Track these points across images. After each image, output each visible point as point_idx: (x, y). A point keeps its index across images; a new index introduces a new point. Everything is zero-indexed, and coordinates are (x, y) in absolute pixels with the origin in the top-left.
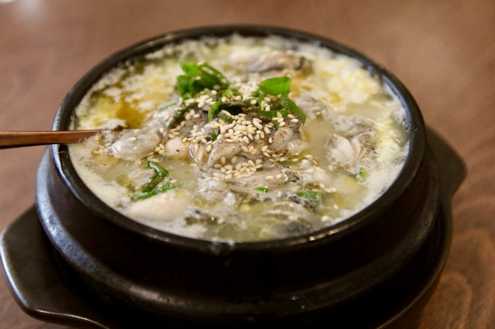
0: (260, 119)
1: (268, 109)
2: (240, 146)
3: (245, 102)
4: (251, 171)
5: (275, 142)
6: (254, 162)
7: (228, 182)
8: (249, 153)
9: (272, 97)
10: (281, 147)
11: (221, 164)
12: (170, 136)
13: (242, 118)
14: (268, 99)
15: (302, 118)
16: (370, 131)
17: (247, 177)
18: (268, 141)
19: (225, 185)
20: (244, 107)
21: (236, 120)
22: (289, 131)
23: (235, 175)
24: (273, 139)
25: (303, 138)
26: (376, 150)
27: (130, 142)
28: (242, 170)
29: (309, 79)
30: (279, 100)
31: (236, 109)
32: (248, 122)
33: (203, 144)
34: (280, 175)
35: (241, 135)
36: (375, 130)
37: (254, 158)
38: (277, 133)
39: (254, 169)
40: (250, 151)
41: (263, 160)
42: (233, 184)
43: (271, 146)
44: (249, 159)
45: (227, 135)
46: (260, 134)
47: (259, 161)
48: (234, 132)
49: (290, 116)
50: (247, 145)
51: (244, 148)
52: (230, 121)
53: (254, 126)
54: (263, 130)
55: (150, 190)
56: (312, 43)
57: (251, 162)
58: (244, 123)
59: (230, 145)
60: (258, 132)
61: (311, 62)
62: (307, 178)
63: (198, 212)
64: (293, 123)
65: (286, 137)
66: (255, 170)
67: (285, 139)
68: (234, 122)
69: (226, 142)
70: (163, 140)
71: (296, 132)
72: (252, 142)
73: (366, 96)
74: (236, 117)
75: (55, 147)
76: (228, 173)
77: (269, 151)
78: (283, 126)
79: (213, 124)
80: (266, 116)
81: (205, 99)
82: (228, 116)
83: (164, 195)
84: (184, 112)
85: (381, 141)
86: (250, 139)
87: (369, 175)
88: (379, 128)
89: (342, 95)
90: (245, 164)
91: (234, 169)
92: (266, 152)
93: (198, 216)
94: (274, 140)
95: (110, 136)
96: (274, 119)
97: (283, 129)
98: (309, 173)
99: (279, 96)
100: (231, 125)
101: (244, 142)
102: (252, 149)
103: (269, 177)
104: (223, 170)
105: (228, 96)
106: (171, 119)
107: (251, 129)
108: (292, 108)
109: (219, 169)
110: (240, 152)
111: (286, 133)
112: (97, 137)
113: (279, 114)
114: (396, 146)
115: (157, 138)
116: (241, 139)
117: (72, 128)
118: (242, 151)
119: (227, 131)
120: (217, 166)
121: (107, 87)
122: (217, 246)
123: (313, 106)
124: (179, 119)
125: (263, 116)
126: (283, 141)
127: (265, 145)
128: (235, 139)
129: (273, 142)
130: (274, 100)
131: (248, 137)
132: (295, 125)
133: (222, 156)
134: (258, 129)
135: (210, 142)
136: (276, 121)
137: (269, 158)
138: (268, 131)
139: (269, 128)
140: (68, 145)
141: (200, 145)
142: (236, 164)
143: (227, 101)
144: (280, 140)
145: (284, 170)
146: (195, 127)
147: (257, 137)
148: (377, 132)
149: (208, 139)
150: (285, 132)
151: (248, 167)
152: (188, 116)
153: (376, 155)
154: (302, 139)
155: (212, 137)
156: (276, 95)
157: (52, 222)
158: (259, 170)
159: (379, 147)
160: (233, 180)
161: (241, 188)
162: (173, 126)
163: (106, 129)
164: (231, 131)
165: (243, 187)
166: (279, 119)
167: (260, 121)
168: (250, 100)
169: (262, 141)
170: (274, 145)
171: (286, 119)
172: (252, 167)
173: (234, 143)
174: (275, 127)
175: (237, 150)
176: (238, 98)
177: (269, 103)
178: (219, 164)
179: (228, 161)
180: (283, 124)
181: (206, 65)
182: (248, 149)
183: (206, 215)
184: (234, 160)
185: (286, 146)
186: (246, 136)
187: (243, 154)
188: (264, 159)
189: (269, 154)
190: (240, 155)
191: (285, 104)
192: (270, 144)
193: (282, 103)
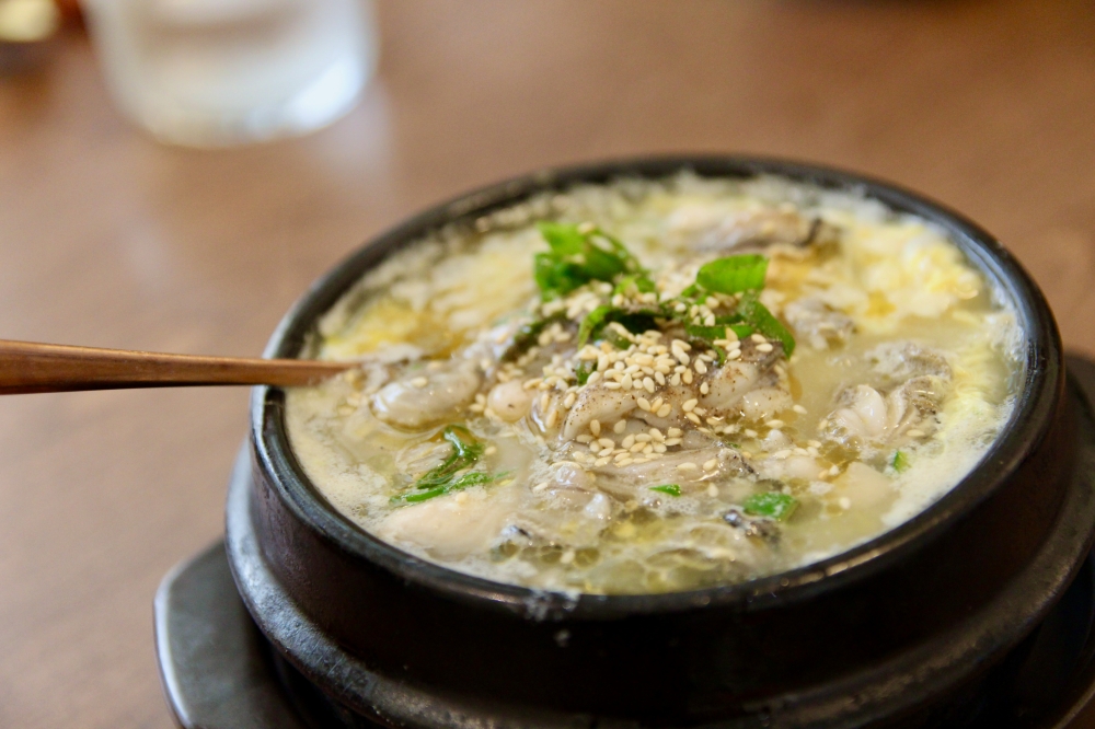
0: (689, 343)
1: (710, 320)
2: (633, 398)
3: (661, 307)
4: (654, 452)
5: (715, 391)
6: (664, 431)
7: (598, 473)
8: (654, 414)
9: (722, 297)
10: (730, 403)
11: (592, 434)
12: (501, 376)
13: (652, 341)
14: (713, 302)
15: (786, 344)
16: (937, 373)
17: (641, 464)
18: (698, 389)
19: (593, 478)
20: (659, 316)
21: (637, 345)
22: (748, 371)
23: (617, 458)
24: (710, 386)
25: (786, 386)
26: (940, 416)
27: (416, 387)
28: (635, 449)
29: (829, 266)
30: (737, 303)
31: (639, 322)
32: (661, 349)
33: (559, 391)
34: (711, 462)
35: (641, 374)
36: (950, 373)
37: (663, 424)
38: (720, 374)
39: (662, 448)
40: (654, 408)
41: (684, 429)
42: (610, 476)
43: (705, 401)
44: (652, 426)
45: (608, 373)
46: (681, 375)
47: (674, 431)
48: (626, 367)
49: (756, 338)
50: (651, 396)
51: (643, 403)
52: (624, 345)
53: (671, 356)
54: (691, 366)
55: (436, 484)
56: (848, 190)
57: (655, 433)
58: (651, 350)
59: (612, 394)
60: (679, 369)
61: (837, 230)
62: (772, 470)
63: (523, 532)
64: (759, 352)
65: (740, 382)
66: (664, 449)
67: (736, 386)
68: (632, 348)
69: (605, 388)
70: (484, 383)
71: (767, 371)
72: (664, 389)
73: (946, 301)
74: (639, 338)
75: (259, 393)
76: (602, 454)
77: (701, 412)
78: (736, 359)
79: (587, 352)
80: (702, 335)
81: (585, 303)
82: (619, 336)
83: (459, 496)
84: (538, 328)
85: (956, 397)
86: (657, 384)
87: (910, 466)
88: (958, 369)
89: (893, 298)
90: (643, 436)
91: (618, 446)
92: (692, 411)
93: (521, 541)
94: (713, 387)
95: (378, 375)
96: (717, 342)
97: (734, 365)
98: (780, 460)
99: (739, 295)
100: (623, 354)
101: (644, 389)
102: (660, 406)
103: (688, 465)
104: (594, 447)
105: (628, 293)
106: (510, 342)
107: (663, 363)
108: (764, 322)
109: (585, 445)
110: (633, 410)
111: (741, 374)
112: (350, 376)
113: (730, 332)
114: (985, 408)
115: (473, 381)
116: (637, 384)
117: (305, 354)
118: (637, 408)
119: (611, 366)
120: (581, 438)
121: (399, 279)
122: (542, 600)
123: (823, 320)
124: (524, 344)
125: (694, 335)
126: (733, 390)
127: (692, 398)
128: (624, 381)
129: (710, 393)
130: (727, 304)
131: (654, 379)
132: (764, 358)
133: (592, 418)
134: (679, 364)
135: (574, 388)
136: (722, 348)
137: (698, 426)
138: (701, 368)
139: (705, 362)
140: (286, 390)
141: (553, 393)
142: (623, 435)
143: (623, 304)
144: (726, 389)
145: (724, 452)
146: (556, 359)
147: (675, 380)
148: (952, 378)
149: (571, 383)
150: (737, 371)
151: (649, 443)
152: (544, 338)
153: (937, 426)
154: (779, 389)
155: (578, 379)
156: (730, 293)
157: (244, 551)
158: (671, 449)
159: (948, 406)
160: (611, 470)
161: (626, 487)
162: (511, 356)
163: (375, 361)
164: (619, 366)
165: (630, 485)
166: (732, 344)
167: (688, 347)
168: (673, 304)
169: (686, 390)
170: (712, 399)
171: (747, 345)
172: (659, 442)
173: (620, 390)
174: (717, 360)
175: (626, 405)
176: (648, 297)
177: (714, 311)
178: (589, 434)
179: (607, 429)
180: (737, 352)
181: (597, 232)
182: (651, 405)
183: (540, 539)
184: (620, 426)
185: (740, 401)
186: (649, 376)
187: (639, 415)
188: (687, 426)
189: (700, 417)
190: (633, 416)
191: (747, 312)
192: (704, 396)
193: (742, 310)
